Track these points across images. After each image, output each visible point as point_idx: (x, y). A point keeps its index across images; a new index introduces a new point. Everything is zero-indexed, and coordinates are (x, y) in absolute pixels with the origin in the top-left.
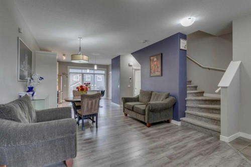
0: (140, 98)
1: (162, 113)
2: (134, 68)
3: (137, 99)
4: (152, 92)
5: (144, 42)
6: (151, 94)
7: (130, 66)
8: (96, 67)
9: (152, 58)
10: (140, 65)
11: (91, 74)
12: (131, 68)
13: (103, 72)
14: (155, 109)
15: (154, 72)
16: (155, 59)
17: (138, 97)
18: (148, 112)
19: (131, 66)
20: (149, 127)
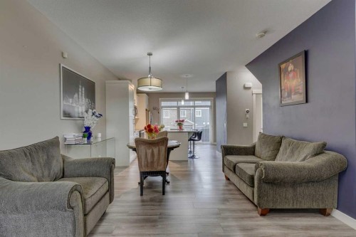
0: (257, 149)
1: (299, 190)
2: (255, 91)
3: (251, 151)
4: (282, 138)
5: (262, 36)
6: (280, 143)
7: (245, 88)
8: (187, 97)
9: (283, 66)
10: (261, 85)
11: (188, 107)
12: (249, 92)
13: (209, 103)
14: (275, 179)
15: (289, 95)
16: (291, 67)
17: (254, 147)
18: (259, 183)
19: (250, 88)
20: (263, 215)
